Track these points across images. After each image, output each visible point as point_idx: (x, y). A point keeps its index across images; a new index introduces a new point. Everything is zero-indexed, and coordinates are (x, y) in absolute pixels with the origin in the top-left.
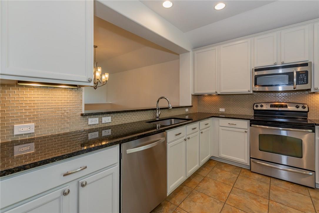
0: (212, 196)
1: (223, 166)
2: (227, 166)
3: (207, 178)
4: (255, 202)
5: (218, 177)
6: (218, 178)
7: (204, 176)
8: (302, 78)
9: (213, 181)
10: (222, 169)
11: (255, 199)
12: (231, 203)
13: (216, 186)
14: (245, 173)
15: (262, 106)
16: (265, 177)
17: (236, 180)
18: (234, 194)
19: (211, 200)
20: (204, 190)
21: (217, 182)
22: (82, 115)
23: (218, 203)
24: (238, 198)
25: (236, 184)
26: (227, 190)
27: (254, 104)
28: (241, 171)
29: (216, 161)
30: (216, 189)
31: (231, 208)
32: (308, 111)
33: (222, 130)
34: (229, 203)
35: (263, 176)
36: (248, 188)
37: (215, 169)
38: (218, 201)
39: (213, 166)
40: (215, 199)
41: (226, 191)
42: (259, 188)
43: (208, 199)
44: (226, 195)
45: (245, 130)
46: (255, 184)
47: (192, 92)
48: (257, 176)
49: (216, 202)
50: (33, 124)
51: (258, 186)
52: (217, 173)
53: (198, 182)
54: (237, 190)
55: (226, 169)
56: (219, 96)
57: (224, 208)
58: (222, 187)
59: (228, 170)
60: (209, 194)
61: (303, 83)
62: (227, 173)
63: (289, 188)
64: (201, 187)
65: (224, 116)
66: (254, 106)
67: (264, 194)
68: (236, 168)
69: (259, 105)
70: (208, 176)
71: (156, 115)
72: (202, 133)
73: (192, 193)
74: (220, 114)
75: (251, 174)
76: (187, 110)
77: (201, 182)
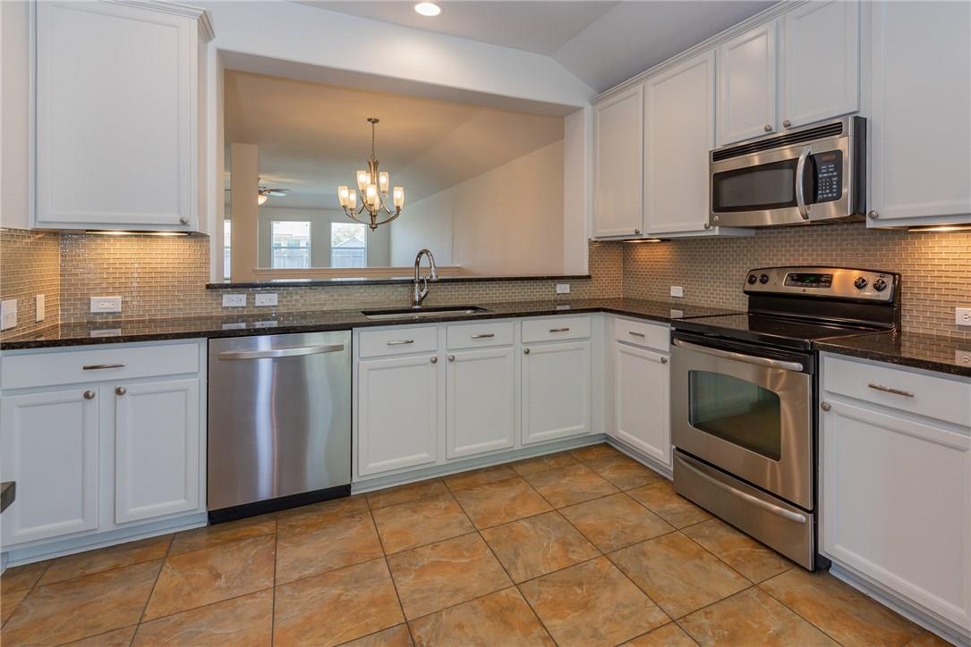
8: (827, 177)
9: (522, 488)
14: (652, 491)
15: (764, 280)
16: (696, 514)
22: (208, 287)
29: (616, 450)
33: (621, 352)
45: (663, 356)
46: (633, 519)
47: (588, 234)
50: (119, 298)
51: (630, 524)
56: (663, 244)
61: (830, 195)
68: (640, 477)
69: (758, 276)
72: (527, 352)
73: (435, 497)
74: (671, 304)
75: (667, 497)
76: (563, 288)
77: (490, 484)
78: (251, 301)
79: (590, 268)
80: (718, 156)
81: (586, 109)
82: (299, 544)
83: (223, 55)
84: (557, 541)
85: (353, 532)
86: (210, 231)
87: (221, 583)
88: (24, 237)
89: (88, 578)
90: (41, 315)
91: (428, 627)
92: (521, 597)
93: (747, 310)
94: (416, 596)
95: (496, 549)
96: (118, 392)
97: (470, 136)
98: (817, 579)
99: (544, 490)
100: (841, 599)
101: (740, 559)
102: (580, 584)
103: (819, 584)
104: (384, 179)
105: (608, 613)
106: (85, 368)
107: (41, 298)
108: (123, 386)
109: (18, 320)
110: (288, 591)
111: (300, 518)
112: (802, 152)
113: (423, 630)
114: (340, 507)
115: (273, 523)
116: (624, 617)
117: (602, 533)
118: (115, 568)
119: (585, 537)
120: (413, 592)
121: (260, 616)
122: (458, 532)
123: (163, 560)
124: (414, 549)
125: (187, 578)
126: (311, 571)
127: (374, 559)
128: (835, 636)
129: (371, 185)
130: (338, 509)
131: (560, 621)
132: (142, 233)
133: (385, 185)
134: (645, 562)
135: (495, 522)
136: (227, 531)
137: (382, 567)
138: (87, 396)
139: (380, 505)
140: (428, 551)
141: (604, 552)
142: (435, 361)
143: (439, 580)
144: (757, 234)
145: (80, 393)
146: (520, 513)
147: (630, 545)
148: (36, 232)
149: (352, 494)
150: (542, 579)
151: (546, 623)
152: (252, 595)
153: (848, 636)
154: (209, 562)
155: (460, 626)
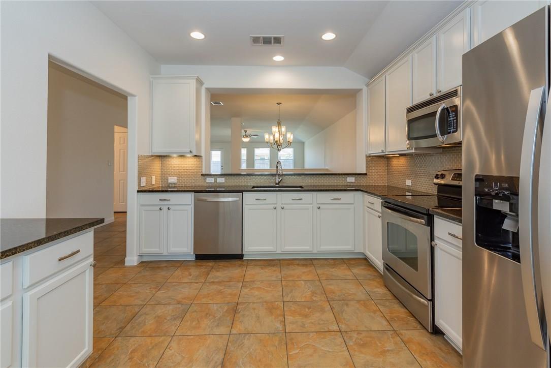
8: (452, 120)
15: (442, 177)
22: (202, 175)
45: (379, 214)
47: (366, 152)
50: (176, 178)
61: (453, 130)
71: (276, 181)
72: (319, 208)
73: (273, 266)
74: (406, 189)
75: (379, 286)
76: (351, 180)
77: (298, 265)
78: (216, 180)
79: (366, 170)
80: (410, 110)
81: (364, 90)
82: (218, 271)
83: (208, 89)
84: (311, 291)
85: (237, 271)
86: (203, 154)
87: (190, 277)
88: (148, 158)
89: (159, 268)
90: (154, 183)
91: (243, 306)
92: (283, 306)
93: (436, 194)
94: (246, 296)
95: (284, 288)
96: (169, 209)
97: (322, 107)
98: (433, 337)
99: (319, 272)
100: (440, 349)
101: (395, 318)
102: (309, 308)
103: (432, 340)
104: (283, 129)
105: (313, 321)
106: (160, 200)
107: (154, 177)
108: (170, 207)
109: (146, 184)
110: (207, 284)
111: (222, 263)
112: (439, 107)
113: (241, 306)
114: (238, 262)
115: (214, 263)
116: (319, 324)
117: (334, 293)
118: (166, 267)
119: (325, 292)
120: (246, 294)
121: (196, 289)
122: (274, 279)
123: (179, 267)
124: (254, 281)
125: (182, 274)
126: (217, 280)
127: (239, 281)
128: (421, 361)
129: (276, 133)
130: (236, 263)
131: (292, 318)
132: (182, 156)
133: (284, 132)
134: (345, 307)
135: (291, 279)
136: (200, 262)
137: (240, 284)
138: (160, 209)
139: (251, 264)
140: (259, 283)
141: (329, 300)
142: (275, 208)
143: (256, 293)
144: (443, 151)
145: (158, 208)
146: (303, 278)
147: (343, 300)
148: (152, 156)
149: (244, 258)
150: (295, 302)
151: (286, 317)
152: (197, 283)
153: (428, 364)
154: (190, 271)
155: (254, 309)
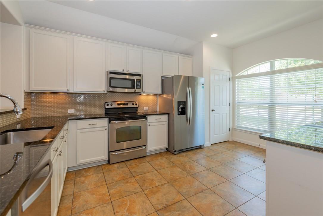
0: (96, 206)
1: (83, 172)
2: (87, 170)
3: (76, 194)
4: (128, 184)
5: (87, 185)
6: (89, 186)
7: (71, 194)
8: (139, 84)
9: (85, 192)
10: (85, 175)
11: (127, 182)
12: (115, 197)
13: (92, 194)
14: (106, 168)
15: (111, 105)
16: (121, 163)
17: (104, 178)
18: (112, 189)
19: (99, 209)
20: (83, 207)
21: (90, 190)
23: (106, 207)
24: (117, 190)
25: (106, 181)
26: (104, 190)
27: (105, 103)
28: (102, 168)
29: (72, 171)
30: (95, 196)
31: (119, 201)
32: (138, 107)
33: (81, 132)
34: (114, 199)
35: (119, 163)
36: (117, 178)
37: (77, 179)
38: (105, 205)
39: (73, 178)
40: (101, 206)
41: (104, 192)
42: (123, 173)
43: (94, 211)
44: (107, 195)
46: (119, 172)
47: (24, 88)
48: (116, 165)
49: (104, 207)
51: (121, 172)
52: (83, 183)
53: (71, 204)
54: (112, 184)
55: (89, 174)
57: (114, 207)
58: (98, 191)
59: (91, 173)
60: (93, 206)
61: (139, 87)
62: (92, 177)
63: (137, 162)
64: (77, 206)
65: (74, 118)
66: (105, 106)
67: (129, 175)
68: (96, 168)
69: (109, 104)
70: (76, 191)
79: (25, 106)
80: (111, 73)
